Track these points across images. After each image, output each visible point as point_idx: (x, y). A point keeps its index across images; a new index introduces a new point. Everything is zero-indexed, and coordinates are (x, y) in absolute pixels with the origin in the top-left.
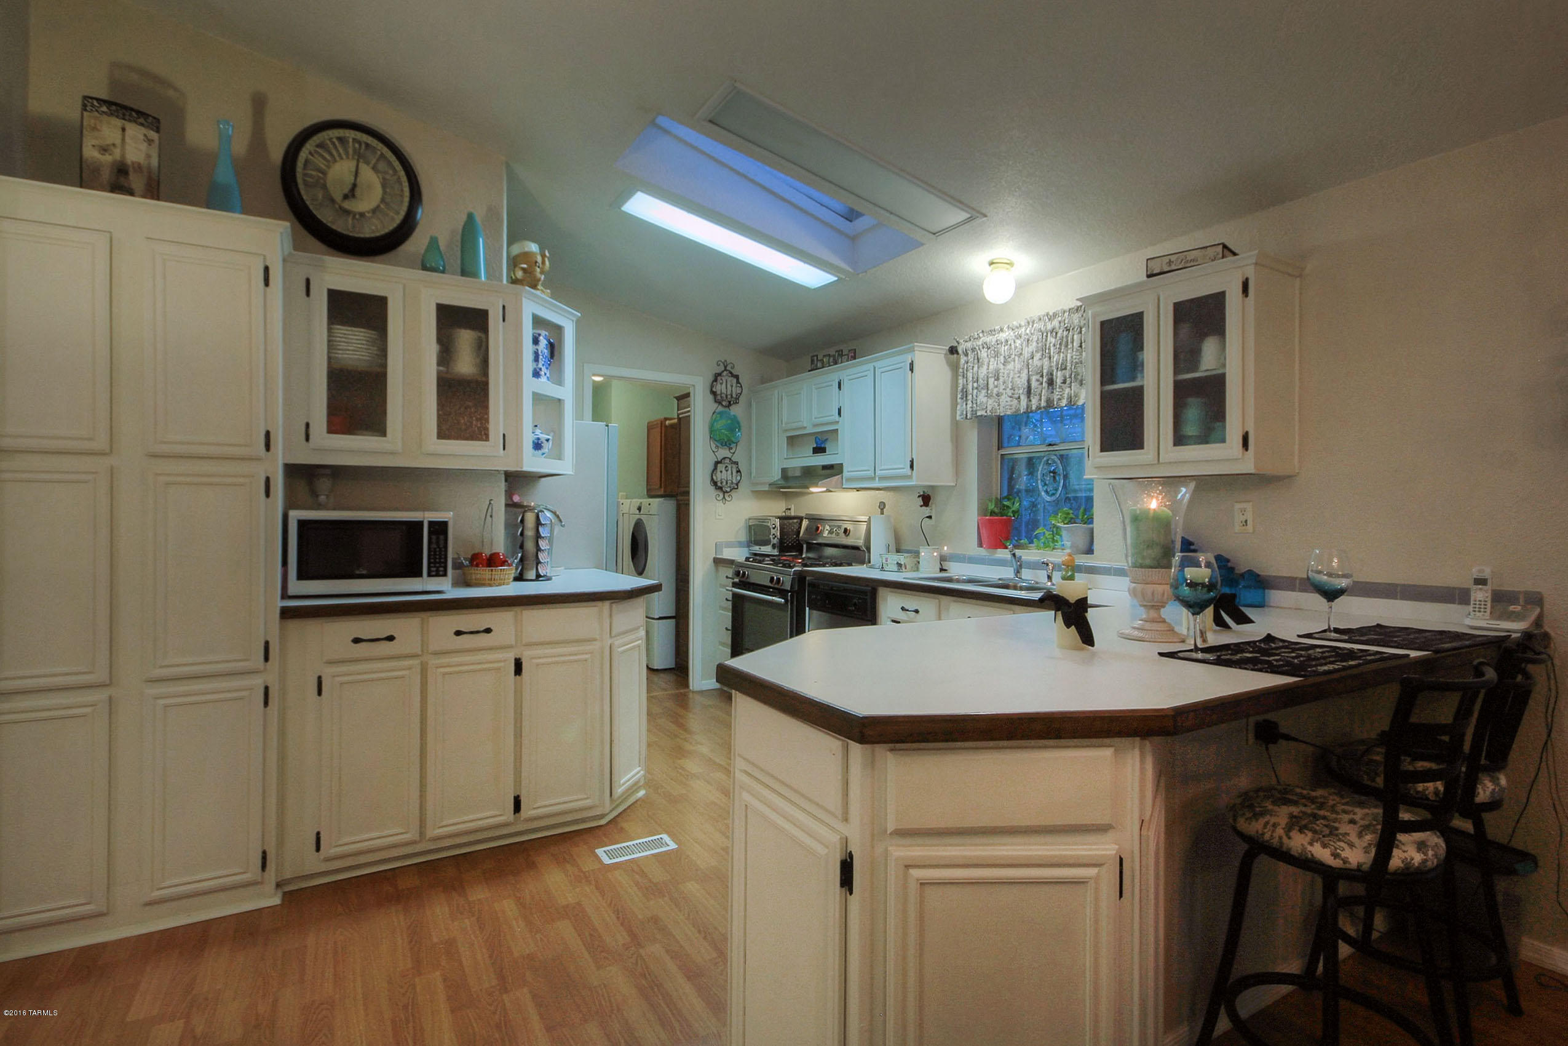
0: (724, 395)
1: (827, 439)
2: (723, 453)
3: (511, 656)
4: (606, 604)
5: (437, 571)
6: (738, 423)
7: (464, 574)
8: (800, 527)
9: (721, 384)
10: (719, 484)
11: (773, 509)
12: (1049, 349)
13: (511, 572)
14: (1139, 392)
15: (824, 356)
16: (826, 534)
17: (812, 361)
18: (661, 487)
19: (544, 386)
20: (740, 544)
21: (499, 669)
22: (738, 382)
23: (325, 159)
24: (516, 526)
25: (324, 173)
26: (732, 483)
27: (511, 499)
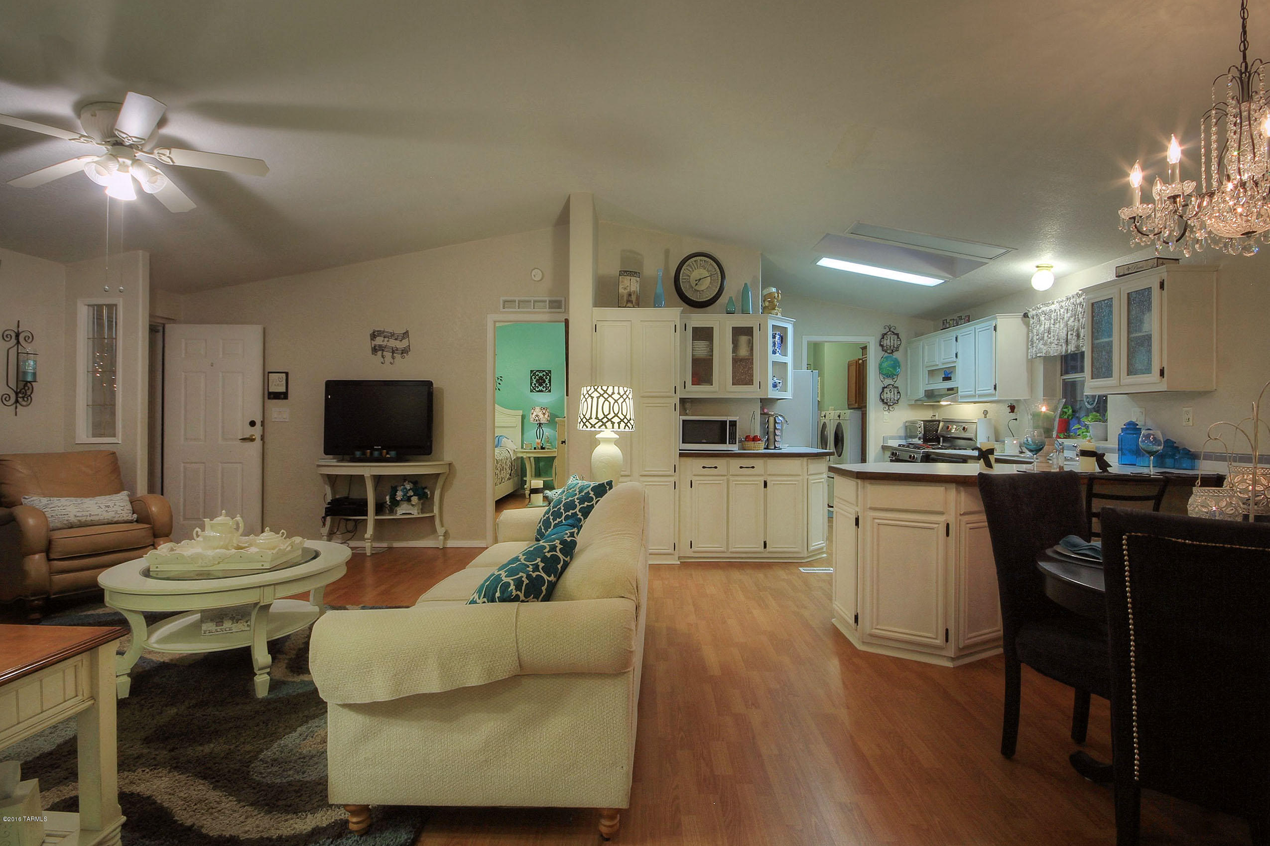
0: (889, 347)
1: (952, 372)
2: (888, 381)
3: (762, 479)
4: (805, 459)
5: (732, 442)
6: (899, 363)
7: (743, 445)
8: (938, 427)
9: (887, 340)
10: (885, 401)
11: (922, 415)
12: (1078, 315)
13: (762, 444)
14: (1110, 344)
15: (951, 320)
16: (953, 431)
17: (943, 323)
18: (856, 403)
19: (778, 357)
20: (900, 438)
21: (757, 484)
22: (898, 338)
23: (689, 270)
24: (765, 424)
25: (689, 276)
26: (894, 400)
27: (763, 411)
